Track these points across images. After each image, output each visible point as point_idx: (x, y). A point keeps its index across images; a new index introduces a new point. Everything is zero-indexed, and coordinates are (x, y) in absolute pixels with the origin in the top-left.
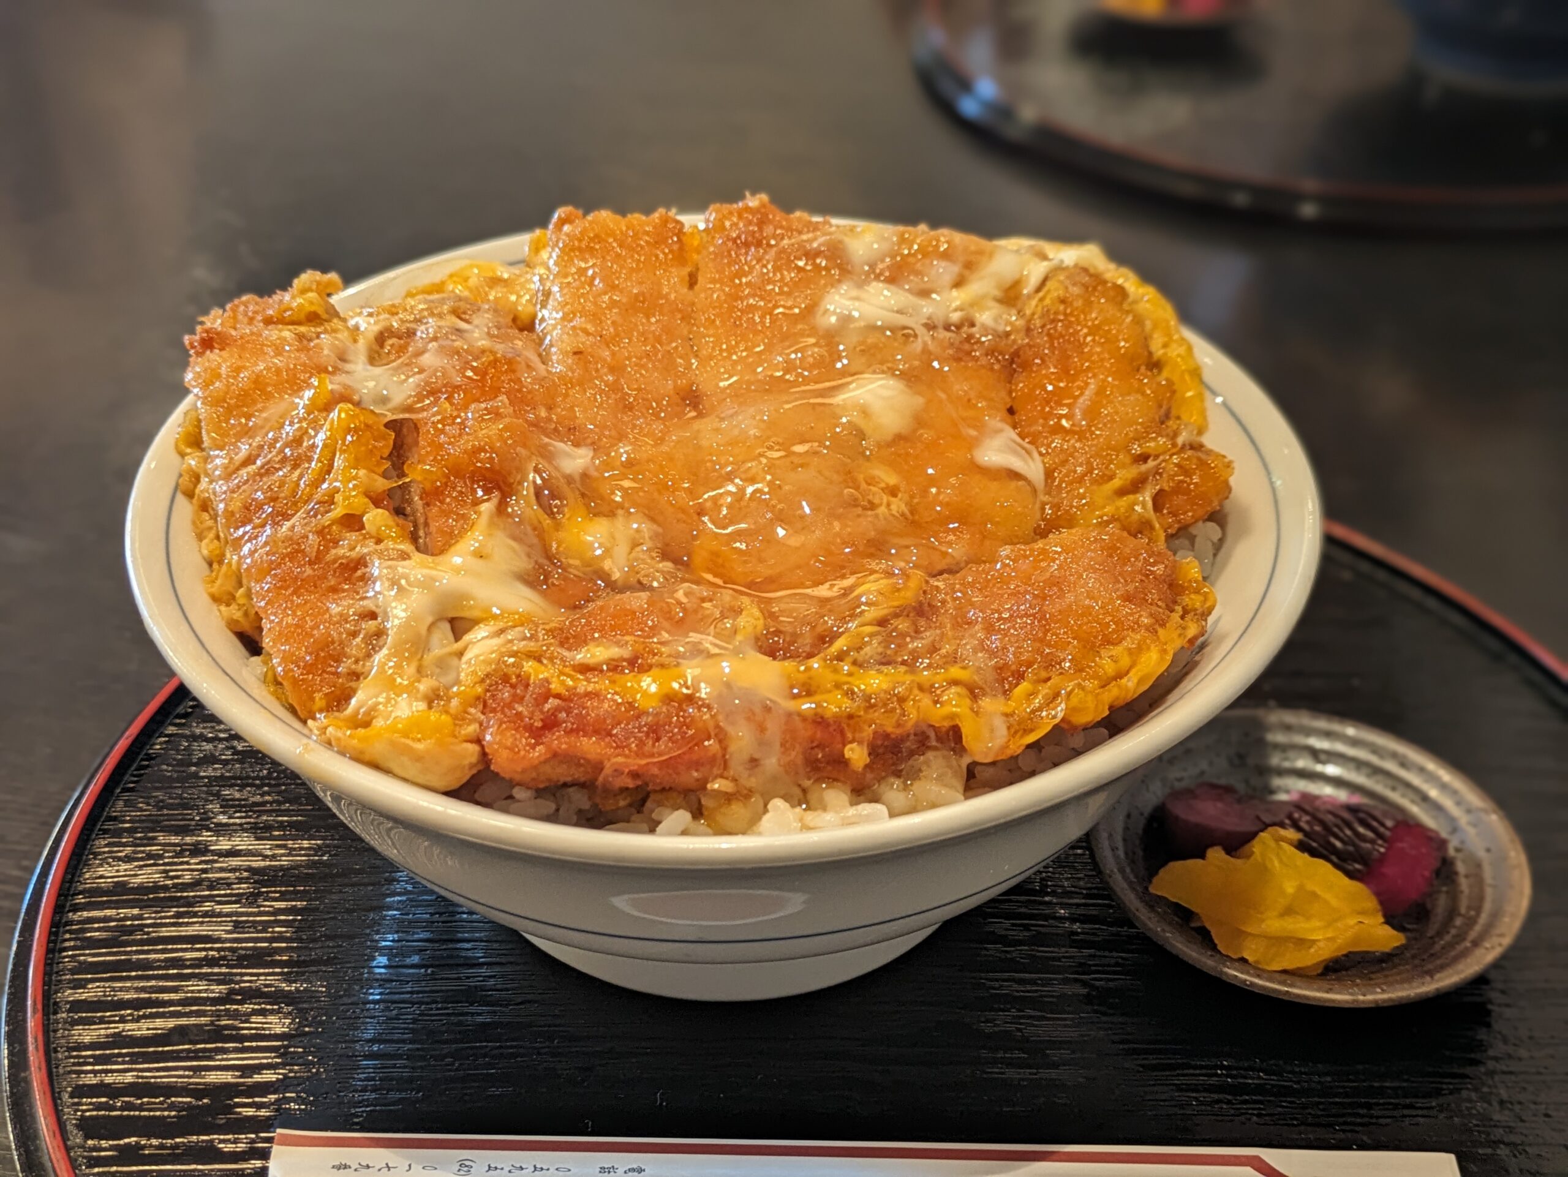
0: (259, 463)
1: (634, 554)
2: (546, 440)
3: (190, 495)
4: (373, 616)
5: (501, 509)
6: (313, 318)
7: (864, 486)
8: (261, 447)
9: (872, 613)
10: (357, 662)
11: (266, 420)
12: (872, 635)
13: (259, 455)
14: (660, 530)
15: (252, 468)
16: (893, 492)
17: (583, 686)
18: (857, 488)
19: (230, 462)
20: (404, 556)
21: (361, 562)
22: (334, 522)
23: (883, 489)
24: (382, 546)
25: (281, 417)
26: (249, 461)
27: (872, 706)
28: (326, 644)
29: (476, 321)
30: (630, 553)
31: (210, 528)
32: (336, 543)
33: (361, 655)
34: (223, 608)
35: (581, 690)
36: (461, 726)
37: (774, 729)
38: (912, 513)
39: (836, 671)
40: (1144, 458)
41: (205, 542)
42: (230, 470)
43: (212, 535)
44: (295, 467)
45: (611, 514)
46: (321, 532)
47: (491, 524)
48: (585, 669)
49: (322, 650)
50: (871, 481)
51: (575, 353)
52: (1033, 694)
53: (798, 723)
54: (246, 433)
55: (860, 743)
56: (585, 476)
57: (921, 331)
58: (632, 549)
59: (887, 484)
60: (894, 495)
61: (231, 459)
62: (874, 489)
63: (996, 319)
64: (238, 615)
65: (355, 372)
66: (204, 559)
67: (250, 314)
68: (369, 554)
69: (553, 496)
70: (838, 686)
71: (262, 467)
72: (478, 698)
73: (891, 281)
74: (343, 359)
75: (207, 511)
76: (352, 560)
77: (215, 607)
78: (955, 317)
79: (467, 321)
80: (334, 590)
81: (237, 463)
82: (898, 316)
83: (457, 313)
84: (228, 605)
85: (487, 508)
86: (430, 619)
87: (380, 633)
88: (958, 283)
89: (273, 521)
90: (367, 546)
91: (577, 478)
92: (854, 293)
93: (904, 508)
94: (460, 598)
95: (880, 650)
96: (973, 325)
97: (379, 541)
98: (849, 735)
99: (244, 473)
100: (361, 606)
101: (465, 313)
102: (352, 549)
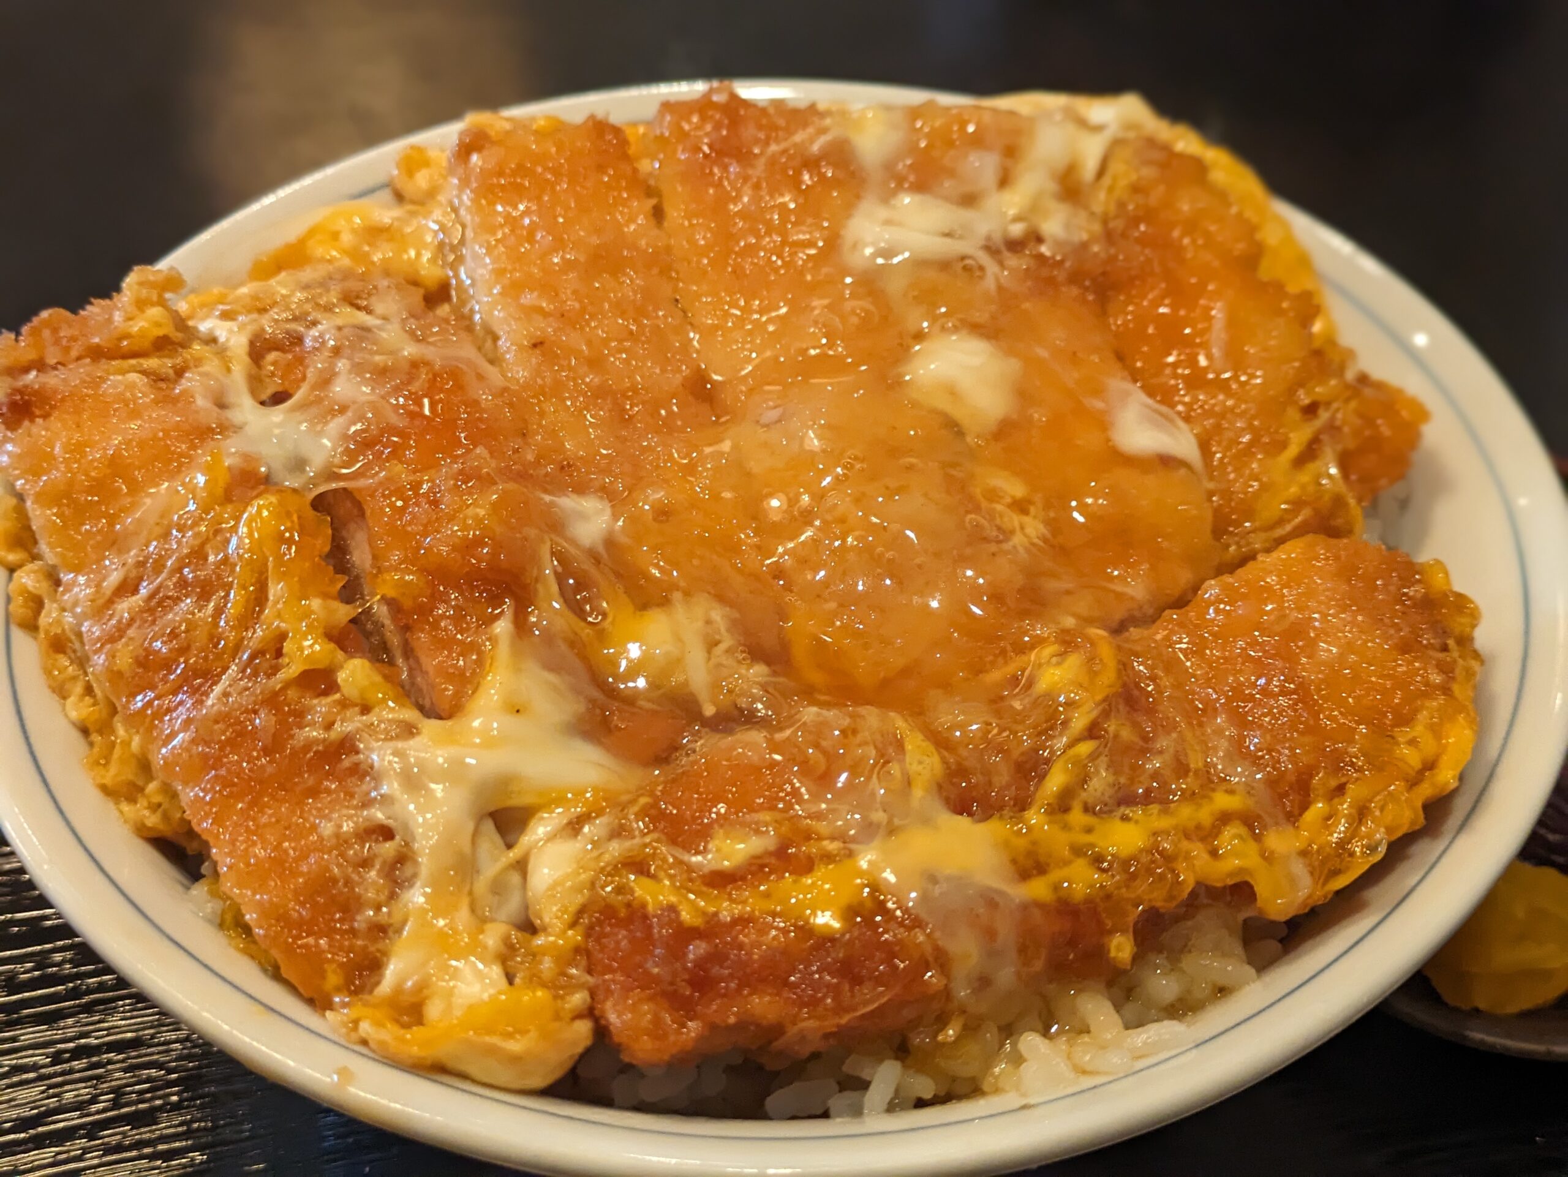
0: (144, 592)
1: (713, 661)
2: (547, 498)
3: (31, 626)
4: (386, 833)
5: (521, 624)
6: (162, 345)
7: (984, 504)
8: (141, 564)
9: (1079, 721)
10: (378, 908)
11: (139, 521)
12: (1093, 757)
13: (141, 579)
14: (737, 615)
15: (136, 601)
16: (1021, 506)
17: (727, 911)
18: (977, 509)
19: (97, 592)
20: (409, 730)
21: (346, 745)
22: (287, 685)
23: (1009, 506)
24: (372, 718)
25: (162, 516)
26: (127, 588)
27: (1133, 877)
28: (323, 883)
29: (380, 308)
30: (709, 659)
31: (74, 678)
32: (300, 714)
33: (383, 897)
34: (126, 807)
35: (725, 916)
36: (562, 998)
37: (1006, 932)
38: (1054, 536)
39: (1066, 827)
40: (1311, 410)
41: (72, 700)
42: (101, 602)
43: (79, 689)
44: (204, 596)
45: (664, 602)
46: (272, 700)
47: (517, 653)
48: (721, 880)
49: (319, 894)
50: (993, 495)
51: (535, 346)
52: (1329, 817)
53: (1037, 915)
54: (114, 543)
55: (1123, 931)
56: (610, 542)
57: (984, 259)
58: (709, 652)
59: (1013, 497)
60: (1024, 511)
61: (98, 586)
62: (999, 507)
63: (1067, 226)
64: (152, 820)
65: (246, 424)
66: (74, 724)
67: (64, 342)
68: (358, 731)
69: (579, 587)
70: (1078, 851)
71: (152, 596)
72: (577, 950)
73: (920, 187)
74: (222, 405)
75: (64, 652)
76: (331, 744)
77: (111, 805)
78: (1017, 230)
79: (368, 311)
80: (314, 792)
81: (109, 593)
82: (948, 240)
83: (352, 300)
84: (132, 800)
85: (502, 627)
86: (470, 826)
87: (403, 858)
88: (1004, 181)
89: (191, 686)
90: (351, 720)
91: (601, 549)
92: (883, 213)
93: (1042, 529)
94: (504, 783)
95: (1111, 779)
96: (1040, 240)
97: (366, 709)
98: (1109, 924)
99: (125, 607)
100: (366, 819)
101: (358, 297)
102: (329, 726)
